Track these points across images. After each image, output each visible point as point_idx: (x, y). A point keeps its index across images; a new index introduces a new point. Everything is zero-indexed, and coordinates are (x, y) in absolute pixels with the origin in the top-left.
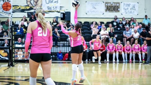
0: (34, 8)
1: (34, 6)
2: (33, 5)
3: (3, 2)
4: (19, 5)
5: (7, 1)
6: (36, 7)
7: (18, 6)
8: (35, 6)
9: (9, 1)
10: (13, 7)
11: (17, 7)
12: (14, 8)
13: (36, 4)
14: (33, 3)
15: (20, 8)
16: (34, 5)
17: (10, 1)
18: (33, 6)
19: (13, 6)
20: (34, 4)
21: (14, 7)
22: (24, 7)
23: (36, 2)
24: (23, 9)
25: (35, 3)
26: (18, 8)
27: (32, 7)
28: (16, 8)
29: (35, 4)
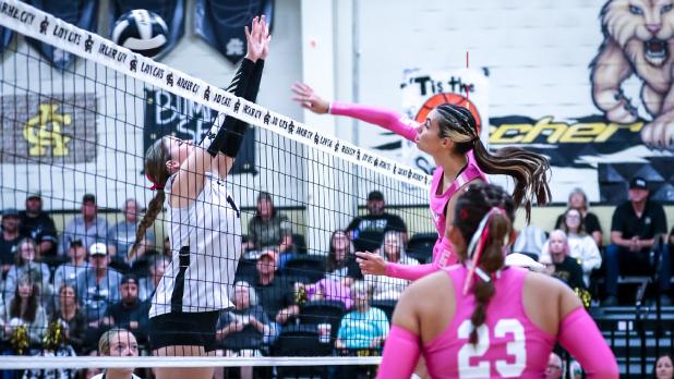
0: (646, 135)
1: (646, 122)
2: (642, 113)
3: (424, 92)
4: (534, 116)
5: (447, 89)
6: (659, 129)
7: (532, 122)
8: (655, 116)
9: (463, 87)
10: (493, 129)
11: (524, 128)
12: (505, 136)
13: (662, 104)
14: (641, 96)
15: (542, 138)
16: (648, 111)
17: (472, 86)
18: (640, 120)
19: (495, 122)
20: (644, 103)
21: (504, 128)
22: (574, 130)
23: (662, 87)
24: (566, 139)
25: (653, 100)
26: (533, 132)
27: (636, 128)
28: (519, 134)
29: (654, 107)
